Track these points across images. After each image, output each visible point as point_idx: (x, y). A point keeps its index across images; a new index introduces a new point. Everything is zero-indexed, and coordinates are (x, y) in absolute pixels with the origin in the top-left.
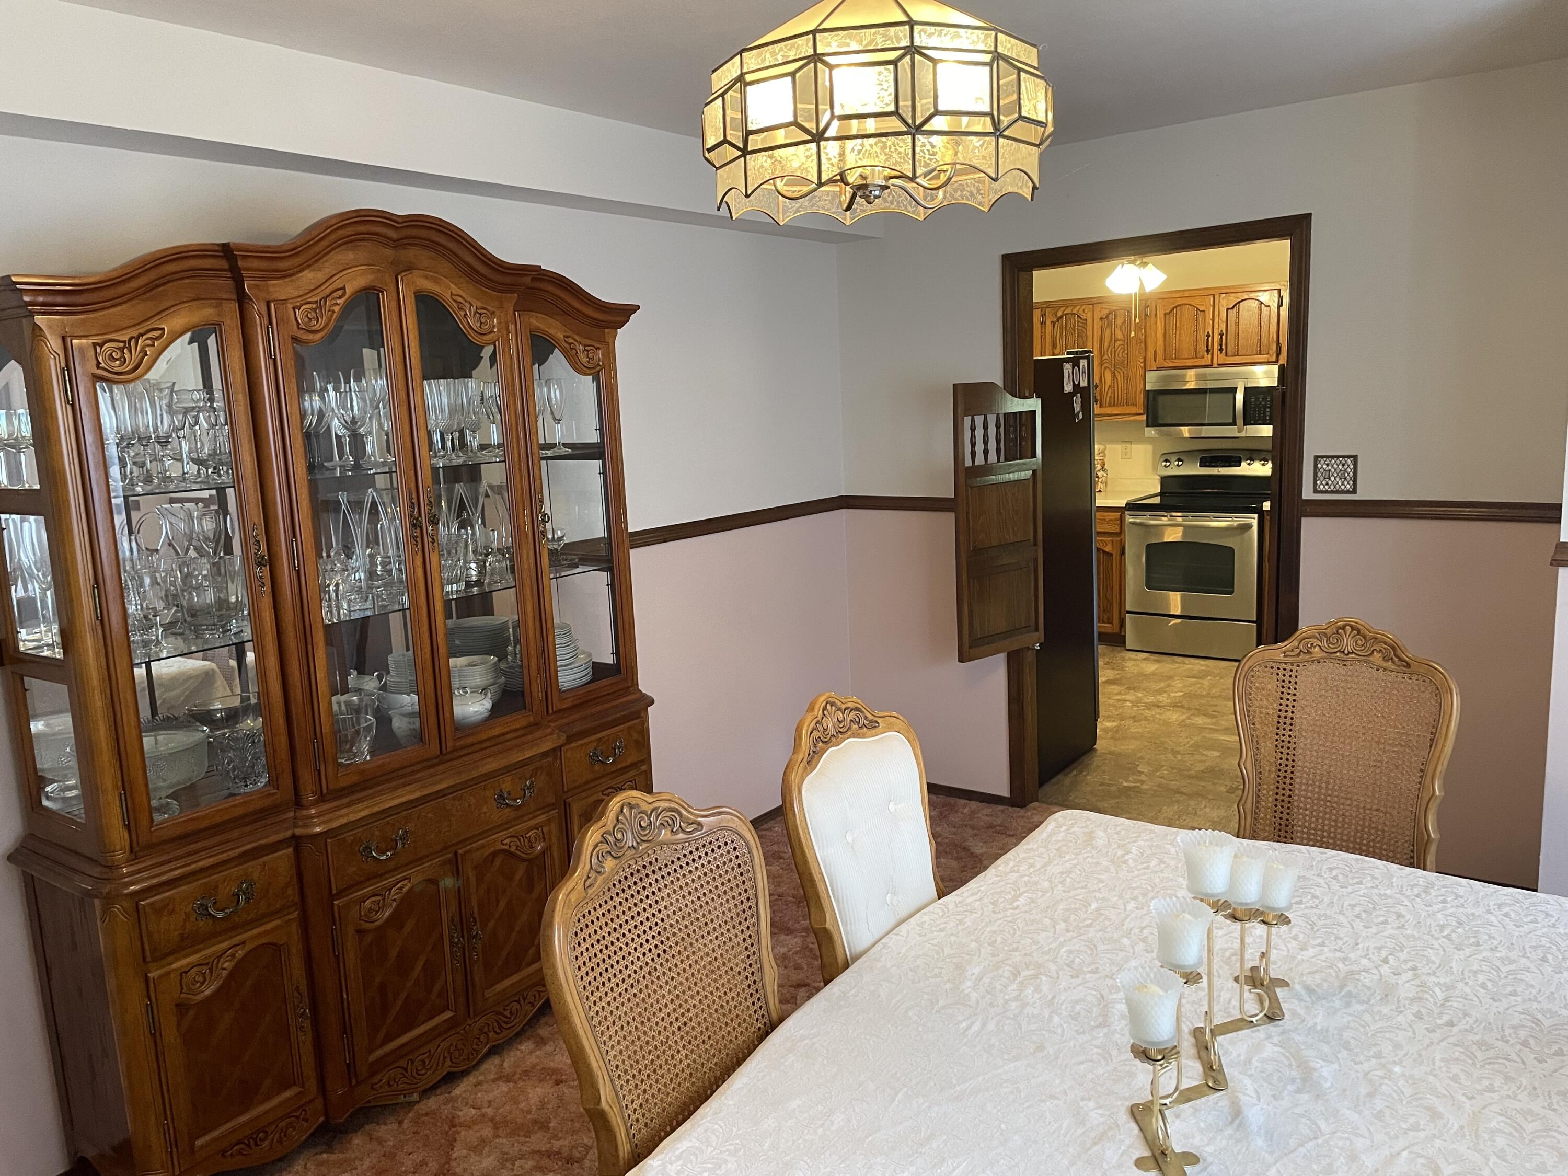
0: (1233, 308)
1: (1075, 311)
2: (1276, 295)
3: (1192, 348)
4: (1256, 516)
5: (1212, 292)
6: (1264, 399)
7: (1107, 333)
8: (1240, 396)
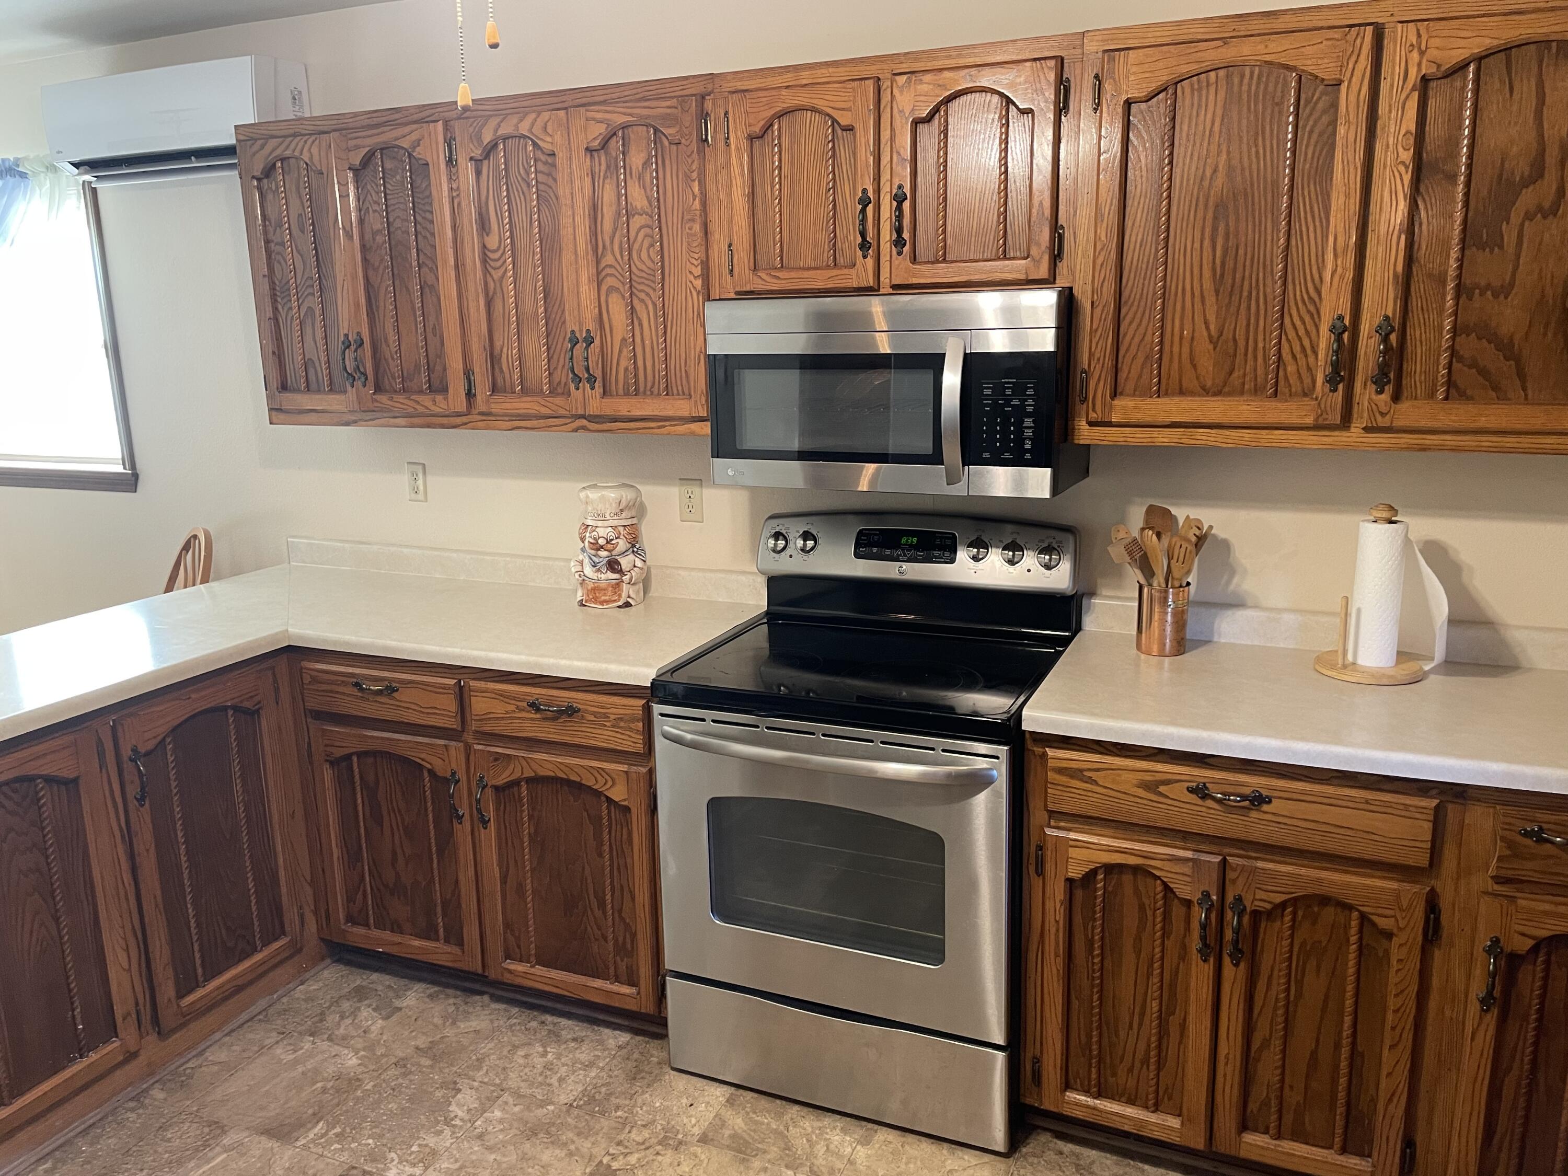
0: (929, 119)
1: (524, 128)
2: (1052, 76)
3: (823, 237)
4: (1002, 750)
5: (872, 71)
6: (1019, 390)
7: (608, 194)
8: (952, 379)
